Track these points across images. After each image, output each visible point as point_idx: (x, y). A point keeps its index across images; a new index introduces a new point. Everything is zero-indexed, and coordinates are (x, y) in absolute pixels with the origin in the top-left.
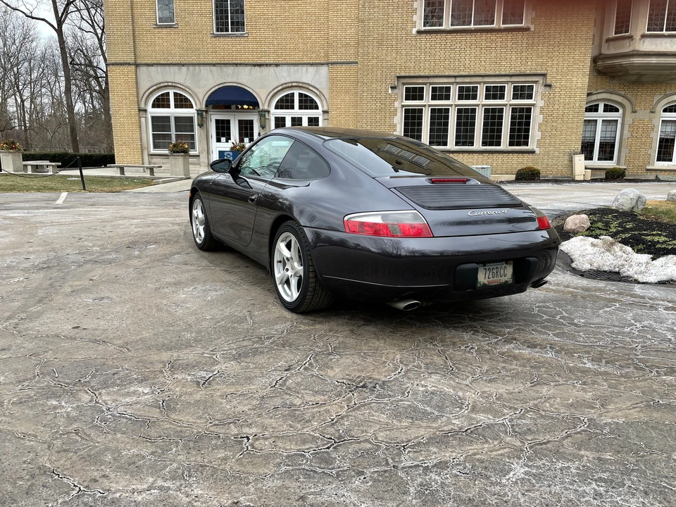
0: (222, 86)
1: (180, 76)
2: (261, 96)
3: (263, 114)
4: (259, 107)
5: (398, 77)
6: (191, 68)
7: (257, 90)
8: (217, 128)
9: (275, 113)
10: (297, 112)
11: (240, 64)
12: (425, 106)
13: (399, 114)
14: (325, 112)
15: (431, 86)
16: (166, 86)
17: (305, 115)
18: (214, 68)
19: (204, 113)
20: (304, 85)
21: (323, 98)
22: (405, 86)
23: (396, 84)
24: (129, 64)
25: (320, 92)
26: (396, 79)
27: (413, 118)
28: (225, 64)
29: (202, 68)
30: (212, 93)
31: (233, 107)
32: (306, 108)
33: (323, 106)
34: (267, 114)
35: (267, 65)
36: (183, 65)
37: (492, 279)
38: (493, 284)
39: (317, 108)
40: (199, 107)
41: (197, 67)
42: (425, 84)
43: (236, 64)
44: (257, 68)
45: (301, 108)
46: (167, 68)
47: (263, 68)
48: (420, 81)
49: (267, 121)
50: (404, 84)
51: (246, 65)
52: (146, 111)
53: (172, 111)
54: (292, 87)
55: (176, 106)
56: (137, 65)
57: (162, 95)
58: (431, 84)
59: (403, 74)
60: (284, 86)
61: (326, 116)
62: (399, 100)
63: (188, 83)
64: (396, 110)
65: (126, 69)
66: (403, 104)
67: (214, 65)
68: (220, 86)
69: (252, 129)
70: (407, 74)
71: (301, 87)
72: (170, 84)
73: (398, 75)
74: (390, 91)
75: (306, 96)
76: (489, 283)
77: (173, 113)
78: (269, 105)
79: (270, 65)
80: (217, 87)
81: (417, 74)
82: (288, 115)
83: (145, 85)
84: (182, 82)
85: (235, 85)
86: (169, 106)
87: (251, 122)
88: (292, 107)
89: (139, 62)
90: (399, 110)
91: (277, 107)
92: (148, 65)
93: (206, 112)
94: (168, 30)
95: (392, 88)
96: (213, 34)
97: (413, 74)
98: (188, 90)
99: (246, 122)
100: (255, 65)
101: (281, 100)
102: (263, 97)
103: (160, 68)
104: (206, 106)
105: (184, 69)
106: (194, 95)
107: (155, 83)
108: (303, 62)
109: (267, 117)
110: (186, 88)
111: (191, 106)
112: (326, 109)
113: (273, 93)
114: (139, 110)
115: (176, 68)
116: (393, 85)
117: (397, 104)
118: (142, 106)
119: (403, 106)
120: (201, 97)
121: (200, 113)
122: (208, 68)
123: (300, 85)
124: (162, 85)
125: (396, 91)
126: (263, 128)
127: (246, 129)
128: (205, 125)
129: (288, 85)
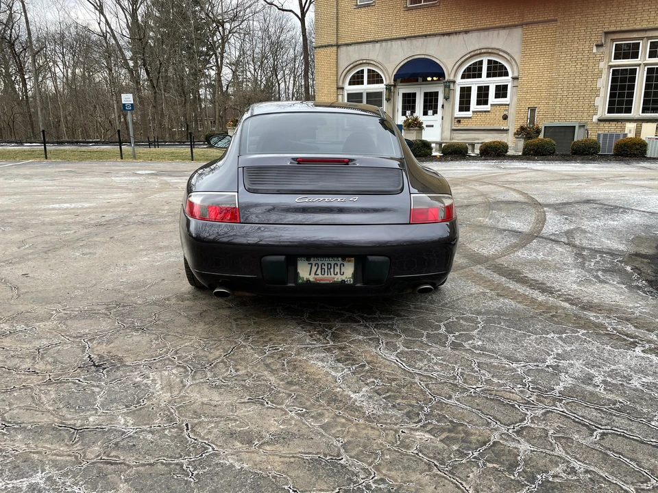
0: (410, 59)
1: (372, 53)
2: (448, 65)
3: (449, 85)
4: (445, 78)
5: (607, 33)
6: (384, 44)
7: (444, 61)
8: (404, 101)
9: (461, 82)
10: (484, 80)
11: (430, 35)
12: (639, 65)
13: (604, 76)
14: (514, 78)
15: (650, 41)
16: (361, 64)
17: (493, 83)
18: (404, 42)
19: (392, 88)
20: (493, 51)
21: (513, 63)
22: (615, 43)
23: (603, 41)
24: (332, 46)
25: (511, 57)
26: (603, 34)
27: (624, 80)
28: (415, 37)
29: (393, 43)
30: (401, 67)
31: (420, 79)
32: (495, 75)
33: (513, 73)
34: (452, 85)
35: (456, 33)
36: (377, 42)
37: (320, 276)
38: (322, 282)
39: (506, 74)
40: (388, 82)
41: (389, 43)
42: (642, 39)
43: (426, 36)
44: (446, 37)
45: (488, 75)
46: (363, 46)
47: (452, 37)
48: (635, 35)
49: (451, 92)
50: (613, 40)
51: (435, 35)
52: (343, 88)
53: (366, 88)
54: (480, 54)
55: (369, 83)
56: (338, 46)
57: (358, 72)
58: (649, 38)
59: (613, 29)
60: (472, 53)
61: (516, 83)
62: (606, 60)
63: (380, 59)
64: (601, 72)
65: (329, 50)
66: (610, 64)
67: (405, 38)
68: (409, 60)
69: (437, 101)
70: (618, 29)
71: (490, 53)
72: (364, 61)
73: (606, 30)
74: (595, 50)
75: (496, 62)
76: (316, 279)
77: (365, 90)
78: (455, 76)
79: (460, 32)
80: (406, 61)
81: (631, 28)
82: (474, 84)
83: (344, 64)
84: (374, 58)
85: (423, 57)
86: (362, 83)
87: (437, 94)
88: (480, 76)
89: (340, 43)
90: (605, 71)
91: (463, 77)
92: (347, 45)
93: (395, 86)
94: (366, 9)
95: (597, 46)
96: (406, 7)
97: (626, 28)
98: (379, 66)
99: (431, 94)
100: (444, 35)
101: (468, 69)
102: (450, 68)
103: (357, 47)
104: (395, 80)
105: (378, 45)
106: (385, 70)
107: (352, 61)
108: (494, 25)
109: (452, 87)
110: (378, 65)
111: (381, 82)
112: (516, 75)
113: (460, 62)
114: (338, 88)
115: (371, 45)
116: (599, 43)
117: (602, 65)
118: (340, 84)
119: (611, 67)
120: (390, 72)
121: (388, 88)
122: (399, 42)
123: (490, 51)
124: (358, 63)
125: (601, 50)
126: (446, 100)
127: (431, 101)
128: (392, 99)
129: (476, 52)
